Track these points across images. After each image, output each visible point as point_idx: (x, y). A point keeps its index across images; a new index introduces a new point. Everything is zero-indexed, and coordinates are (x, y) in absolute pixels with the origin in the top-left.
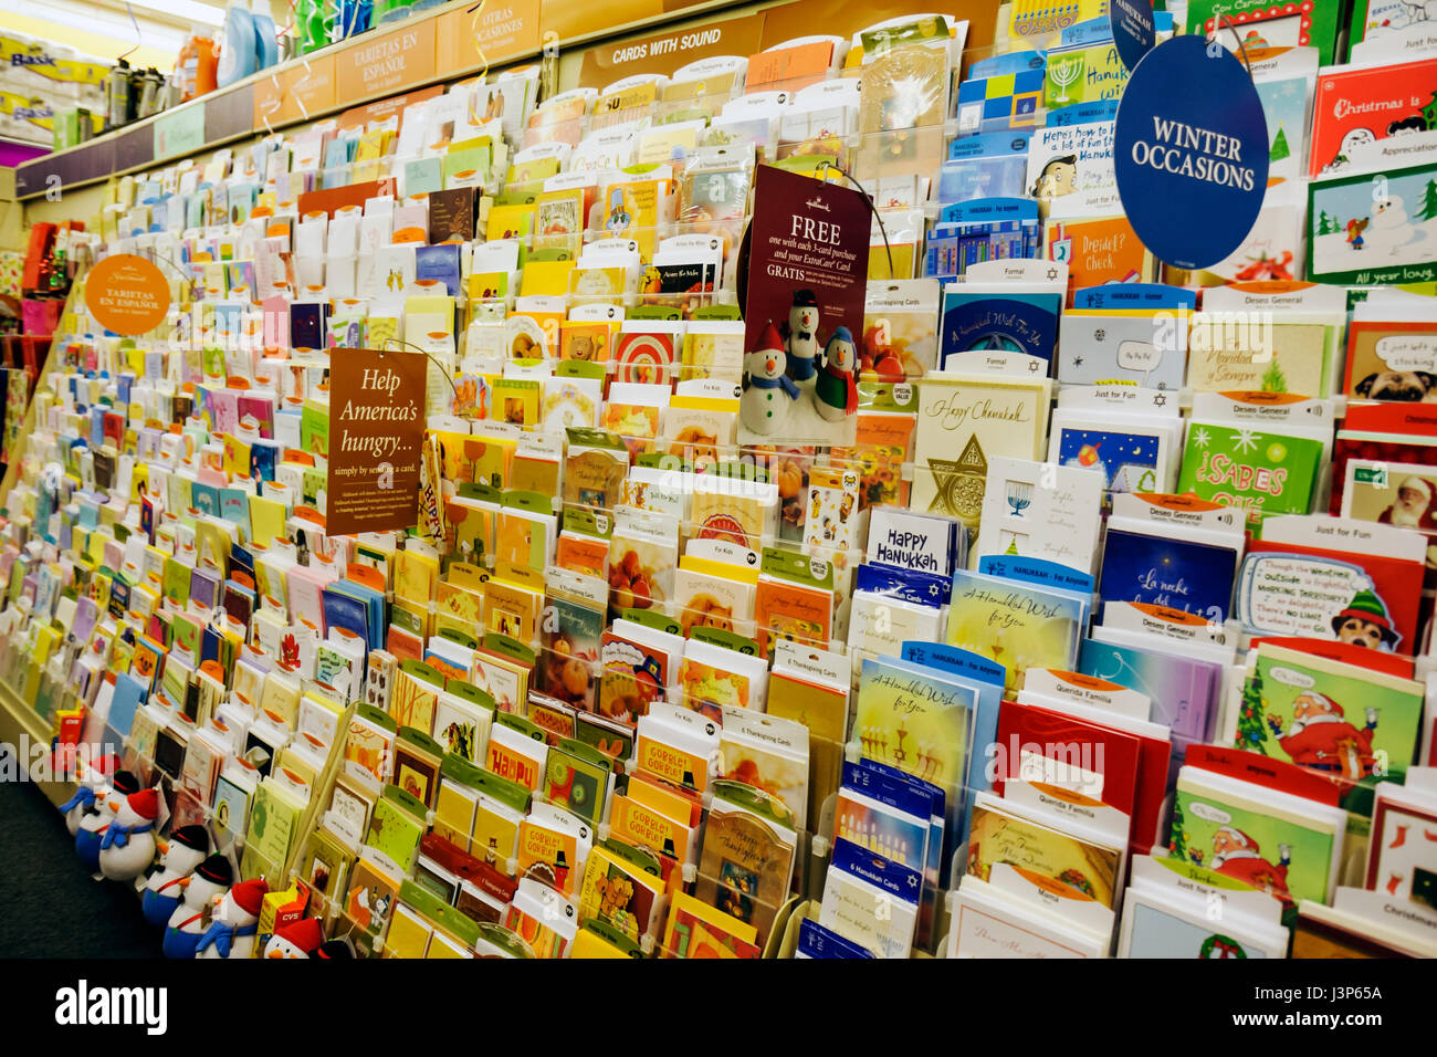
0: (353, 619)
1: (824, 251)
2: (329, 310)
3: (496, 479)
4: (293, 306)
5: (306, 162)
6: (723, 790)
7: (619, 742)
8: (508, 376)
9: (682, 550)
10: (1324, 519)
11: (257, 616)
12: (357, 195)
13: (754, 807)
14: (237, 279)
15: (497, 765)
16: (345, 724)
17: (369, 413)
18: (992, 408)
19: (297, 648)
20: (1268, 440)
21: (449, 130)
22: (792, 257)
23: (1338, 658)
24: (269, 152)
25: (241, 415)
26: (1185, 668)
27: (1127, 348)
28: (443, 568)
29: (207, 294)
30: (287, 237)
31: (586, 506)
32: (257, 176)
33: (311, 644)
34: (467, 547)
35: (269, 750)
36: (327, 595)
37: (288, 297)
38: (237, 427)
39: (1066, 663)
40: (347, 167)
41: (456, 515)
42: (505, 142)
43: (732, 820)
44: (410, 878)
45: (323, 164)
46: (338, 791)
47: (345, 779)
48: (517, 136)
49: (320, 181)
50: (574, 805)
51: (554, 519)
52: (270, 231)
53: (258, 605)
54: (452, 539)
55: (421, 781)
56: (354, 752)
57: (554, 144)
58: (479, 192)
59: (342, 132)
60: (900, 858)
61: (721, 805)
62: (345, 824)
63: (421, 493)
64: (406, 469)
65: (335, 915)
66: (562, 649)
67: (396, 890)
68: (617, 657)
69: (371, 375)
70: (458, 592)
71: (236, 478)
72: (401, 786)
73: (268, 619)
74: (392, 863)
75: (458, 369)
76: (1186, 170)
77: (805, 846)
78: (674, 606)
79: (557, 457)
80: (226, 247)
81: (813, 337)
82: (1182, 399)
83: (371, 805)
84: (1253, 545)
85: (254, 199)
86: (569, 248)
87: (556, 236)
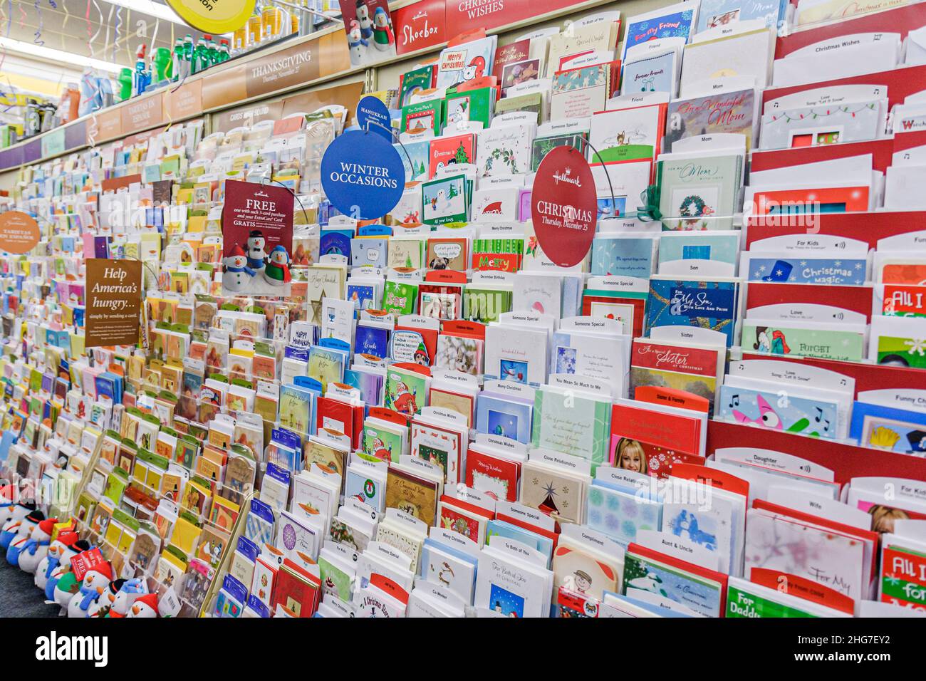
0: (107, 390)
1: (266, 214)
2: (111, 240)
3: (170, 319)
4: (96, 238)
5: (107, 163)
6: (235, 448)
7: (203, 433)
8: (180, 271)
9: (231, 346)
10: (415, 316)
11: (69, 394)
12: (126, 182)
13: (243, 453)
14: (74, 223)
15: (158, 450)
16: (100, 440)
17: (109, 289)
18: (329, 278)
19: (84, 407)
20: (403, 286)
21: (165, 151)
22: (247, 217)
23: (413, 370)
24: (92, 156)
25: (70, 293)
26: (370, 377)
27: (370, 251)
28: (148, 362)
29: (60, 231)
30: (95, 202)
31: (202, 329)
32: (86, 169)
33: (90, 403)
34: (157, 351)
35: (67, 457)
36: (97, 379)
37: (93, 233)
38: (68, 300)
39: (339, 380)
40: (124, 167)
41: (153, 336)
42: (187, 158)
43: (236, 460)
44: (118, 507)
45: (115, 165)
46: (95, 473)
47: (99, 467)
48: (191, 153)
49: (113, 173)
50: (185, 464)
51: (189, 336)
52: (89, 199)
53: (70, 388)
54: (151, 348)
55: (128, 462)
56: (104, 454)
57: (205, 160)
58: (172, 182)
59: (125, 148)
60: (286, 468)
61: (233, 454)
62: (96, 488)
63: (140, 328)
64: (131, 316)
65: (85, 530)
66: (188, 395)
67: (111, 513)
68: (205, 396)
69: (109, 271)
70: (151, 372)
71: (66, 325)
72: (121, 467)
73: (74, 395)
74: (112, 502)
75: (161, 268)
76: (360, 182)
77: (258, 467)
78: (226, 370)
79: (192, 308)
80: (70, 207)
81: (262, 250)
82: (384, 271)
83: (107, 476)
84: (397, 328)
85: (84, 182)
86: (206, 210)
87: (202, 204)
